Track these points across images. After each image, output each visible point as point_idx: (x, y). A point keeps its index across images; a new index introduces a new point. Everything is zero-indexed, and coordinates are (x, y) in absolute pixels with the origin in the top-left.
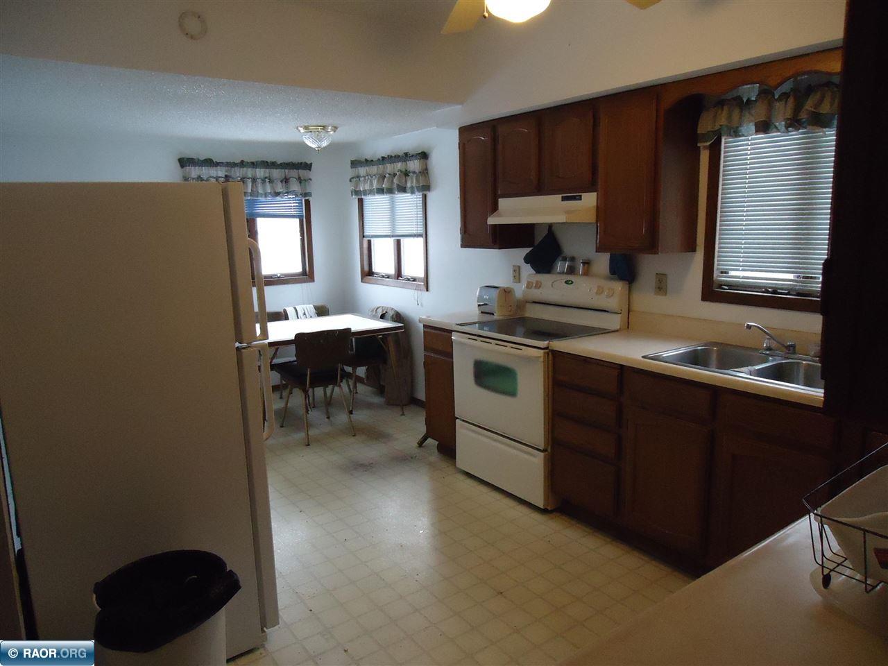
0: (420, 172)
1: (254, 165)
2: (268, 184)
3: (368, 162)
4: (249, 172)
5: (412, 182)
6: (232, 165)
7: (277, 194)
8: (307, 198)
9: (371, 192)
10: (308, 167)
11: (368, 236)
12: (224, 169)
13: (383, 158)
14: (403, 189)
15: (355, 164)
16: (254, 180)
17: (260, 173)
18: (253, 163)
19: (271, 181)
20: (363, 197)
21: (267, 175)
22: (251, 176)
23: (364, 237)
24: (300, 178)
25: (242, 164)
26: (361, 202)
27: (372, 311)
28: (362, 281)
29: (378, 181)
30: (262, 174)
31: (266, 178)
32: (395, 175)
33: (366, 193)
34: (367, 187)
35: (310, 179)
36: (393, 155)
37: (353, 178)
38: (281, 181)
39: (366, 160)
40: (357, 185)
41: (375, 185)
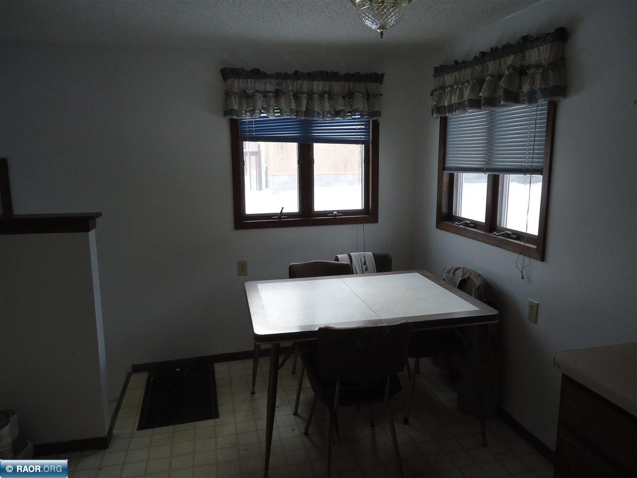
0: (550, 64)
1: (311, 76)
2: (326, 100)
3: (458, 65)
4: (305, 85)
5: (533, 83)
6: (282, 76)
7: (337, 113)
8: (375, 118)
9: (461, 106)
10: (378, 78)
11: (451, 169)
12: (274, 81)
13: (483, 54)
14: (514, 98)
15: (439, 71)
16: (310, 96)
17: (318, 86)
18: (309, 74)
19: (331, 98)
20: (447, 115)
21: (327, 89)
22: (306, 91)
23: (444, 169)
24: (368, 93)
25: (297, 75)
26: (444, 123)
27: (449, 272)
28: (438, 226)
29: (472, 90)
30: (321, 89)
31: (325, 93)
32: (500, 76)
33: (452, 109)
34: (455, 99)
35: (381, 95)
36: (500, 46)
37: (436, 90)
38: (344, 98)
39: (456, 62)
40: (440, 99)
41: (467, 95)
